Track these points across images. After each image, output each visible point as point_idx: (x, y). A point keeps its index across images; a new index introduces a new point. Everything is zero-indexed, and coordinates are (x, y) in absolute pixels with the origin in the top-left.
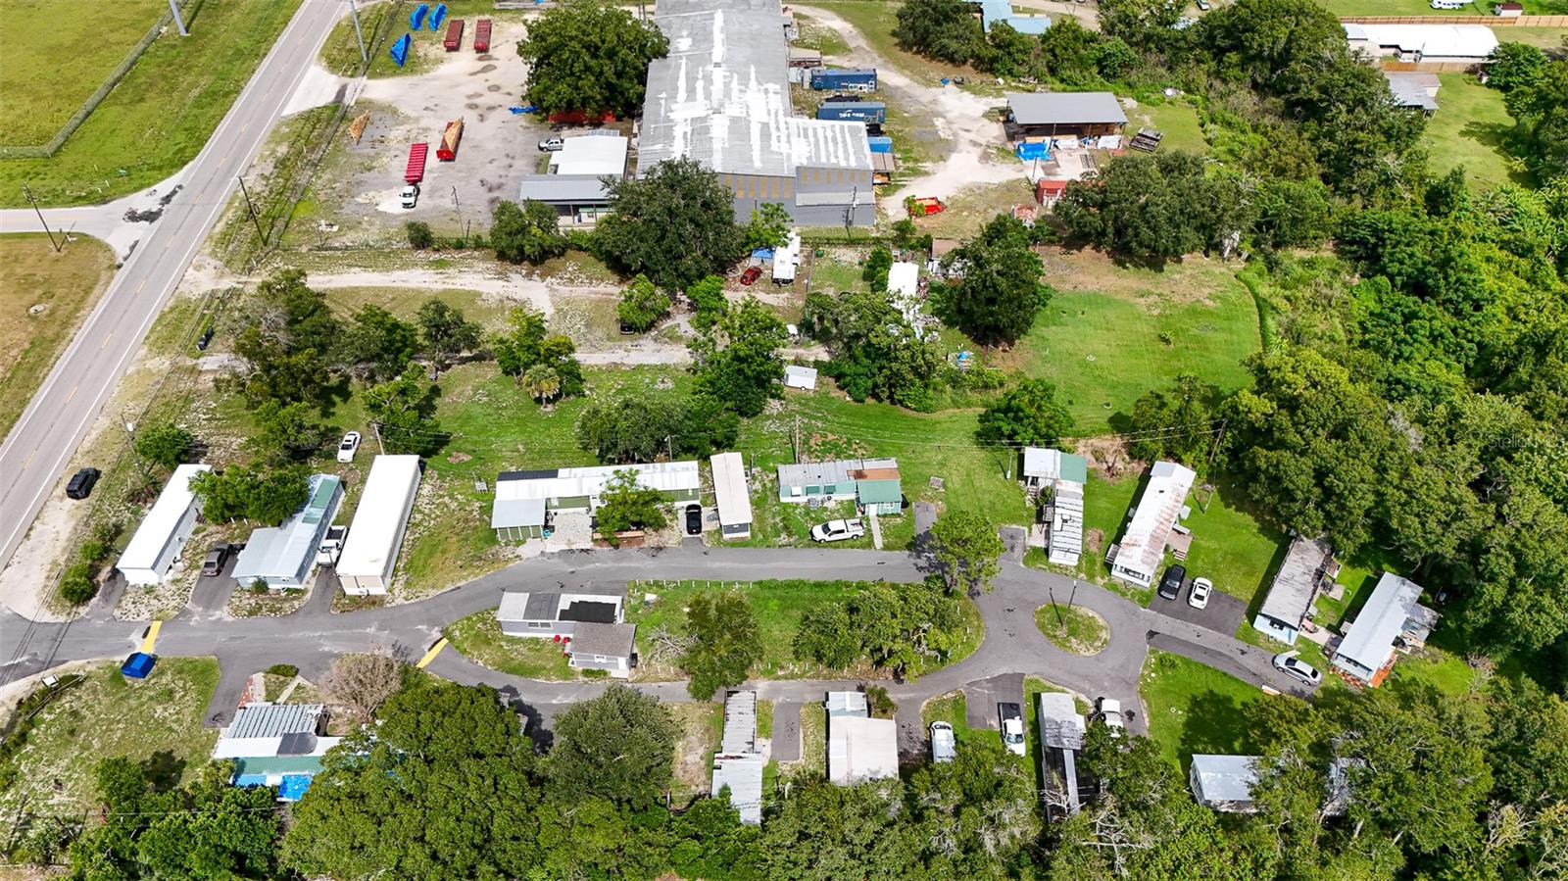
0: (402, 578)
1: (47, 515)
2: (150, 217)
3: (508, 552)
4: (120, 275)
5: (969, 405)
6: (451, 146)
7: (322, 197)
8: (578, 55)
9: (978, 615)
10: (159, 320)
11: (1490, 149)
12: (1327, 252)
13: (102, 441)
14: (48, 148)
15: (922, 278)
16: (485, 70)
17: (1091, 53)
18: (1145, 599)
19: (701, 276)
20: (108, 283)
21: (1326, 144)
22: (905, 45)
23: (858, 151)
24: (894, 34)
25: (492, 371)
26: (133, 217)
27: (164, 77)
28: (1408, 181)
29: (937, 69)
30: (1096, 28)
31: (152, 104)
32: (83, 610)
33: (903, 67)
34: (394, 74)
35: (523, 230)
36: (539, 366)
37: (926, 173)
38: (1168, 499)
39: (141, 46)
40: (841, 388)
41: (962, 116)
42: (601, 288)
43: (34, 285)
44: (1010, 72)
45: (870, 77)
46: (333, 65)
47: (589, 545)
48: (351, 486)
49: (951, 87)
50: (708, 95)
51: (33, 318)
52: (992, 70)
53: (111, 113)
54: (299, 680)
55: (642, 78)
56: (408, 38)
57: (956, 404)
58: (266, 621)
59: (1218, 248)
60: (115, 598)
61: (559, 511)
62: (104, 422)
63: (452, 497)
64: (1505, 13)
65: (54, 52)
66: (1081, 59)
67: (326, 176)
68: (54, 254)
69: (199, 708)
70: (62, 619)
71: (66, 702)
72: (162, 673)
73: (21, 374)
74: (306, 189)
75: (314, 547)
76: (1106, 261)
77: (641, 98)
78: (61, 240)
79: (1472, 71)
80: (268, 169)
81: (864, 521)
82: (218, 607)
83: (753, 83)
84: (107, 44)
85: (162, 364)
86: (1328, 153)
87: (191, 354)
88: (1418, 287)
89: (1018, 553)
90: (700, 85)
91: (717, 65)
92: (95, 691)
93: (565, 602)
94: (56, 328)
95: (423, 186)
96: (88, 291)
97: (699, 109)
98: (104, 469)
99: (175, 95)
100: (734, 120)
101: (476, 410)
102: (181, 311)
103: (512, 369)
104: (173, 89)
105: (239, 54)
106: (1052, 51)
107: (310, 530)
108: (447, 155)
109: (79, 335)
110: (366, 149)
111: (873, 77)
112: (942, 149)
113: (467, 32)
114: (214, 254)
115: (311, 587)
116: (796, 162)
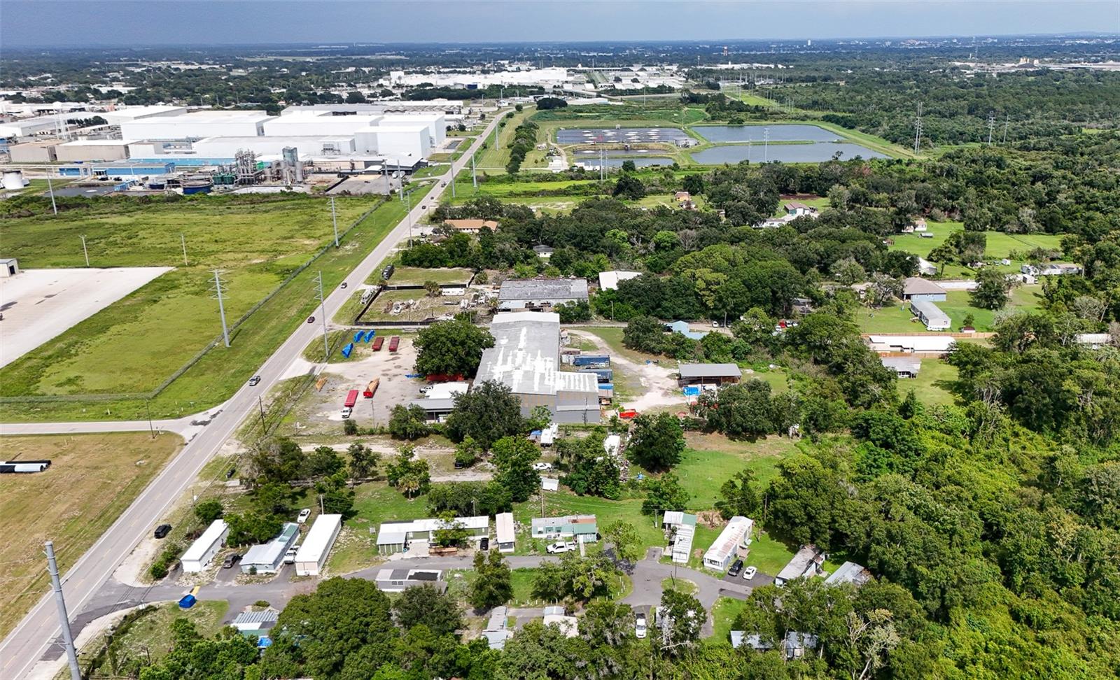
0: (327, 568)
1: (142, 545)
2: (204, 423)
3: (384, 558)
4: (186, 448)
5: (640, 497)
6: (371, 390)
7: (298, 414)
8: (444, 343)
9: (631, 583)
10: (206, 466)
11: (946, 392)
12: (847, 434)
13: (173, 516)
14: (151, 395)
15: (622, 442)
16: (393, 359)
17: (729, 347)
18: (721, 576)
19: (500, 437)
20: (179, 452)
21: (846, 384)
22: (629, 346)
23: (592, 385)
24: (623, 342)
25: (383, 485)
26: (195, 423)
27: (215, 365)
28: (887, 399)
29: (644, 357)
30: (731, 335)
31: (209, 376)
32: (159, 582)
33: (625, 356)
34: (343, 361)
35: (406, 421)
36: (409, 475)
37: (632, 401)
38: (736, 531)
39: (204, 351)
40: (572, 490)
41: (656, 377)
42: (447, 450)
43: (140, 453)
44: (684, 358)
45: (606, 359)
46: (309, 358)
47: (428, 555)
48: (303, 531)
49: (651, 364)
50: (513, 362)
51: (139, 466)
52: (674, 357)
53: (185, 381)
54: (270, 608)
55: (479, 355)
56: (352, 346)
57: (633, 497)
58: (255, 587)
59: (786, 431)
60: (176, 578)
61: (413, 541)
62: (175, 508)
63: (356, 537)
64: (966, 332)
65: (154, 355)
66: (722, 350)
67: (300, 406)
68: (151, 439)
69: (217, 620)
70: (148, 586)
71: (149, 617)
72: (199, 606)
73: (130, 489)
74: (289, 411)
75: (283, 553)
76: (724, 438)
77: (478, 364)
78: (155, 434)
79: (942, 357)
80: (270, 402)
81: (577, 543)
82: (230, 581)
83: (539, 357)
84: (185, 351)
85: (208, 483)
86: (848, 387)
87: (223, 479)
88: (887, 445)
89: (657, 557)
90: (510, 359)
91: (520, 350)
92: (164, 613)
93: (412, 572)
94: (151, 470)
95: (354, 409)
96: (169, 454)
97: (509, 367)
98: (173, 526)
99: (222, 372)
100: (526, 372)
101: (373, 501)
102: (218, 462)
103: (394, 483)
104: (220, 369)
105: (259, 355)
106: (706, 346)
107: (282, 545)
108: (369, 395)
109: (163, 474)
110: (324, 393)
111: (608, 359)
112: (643, 391)
113: (385, 343)
114: (237, 438)
115: (279, 572)
116: (557, 389)
